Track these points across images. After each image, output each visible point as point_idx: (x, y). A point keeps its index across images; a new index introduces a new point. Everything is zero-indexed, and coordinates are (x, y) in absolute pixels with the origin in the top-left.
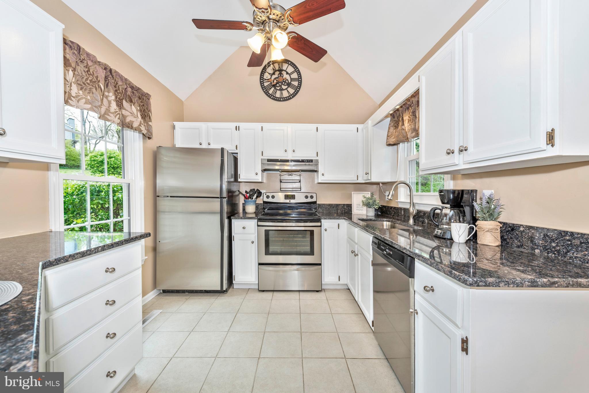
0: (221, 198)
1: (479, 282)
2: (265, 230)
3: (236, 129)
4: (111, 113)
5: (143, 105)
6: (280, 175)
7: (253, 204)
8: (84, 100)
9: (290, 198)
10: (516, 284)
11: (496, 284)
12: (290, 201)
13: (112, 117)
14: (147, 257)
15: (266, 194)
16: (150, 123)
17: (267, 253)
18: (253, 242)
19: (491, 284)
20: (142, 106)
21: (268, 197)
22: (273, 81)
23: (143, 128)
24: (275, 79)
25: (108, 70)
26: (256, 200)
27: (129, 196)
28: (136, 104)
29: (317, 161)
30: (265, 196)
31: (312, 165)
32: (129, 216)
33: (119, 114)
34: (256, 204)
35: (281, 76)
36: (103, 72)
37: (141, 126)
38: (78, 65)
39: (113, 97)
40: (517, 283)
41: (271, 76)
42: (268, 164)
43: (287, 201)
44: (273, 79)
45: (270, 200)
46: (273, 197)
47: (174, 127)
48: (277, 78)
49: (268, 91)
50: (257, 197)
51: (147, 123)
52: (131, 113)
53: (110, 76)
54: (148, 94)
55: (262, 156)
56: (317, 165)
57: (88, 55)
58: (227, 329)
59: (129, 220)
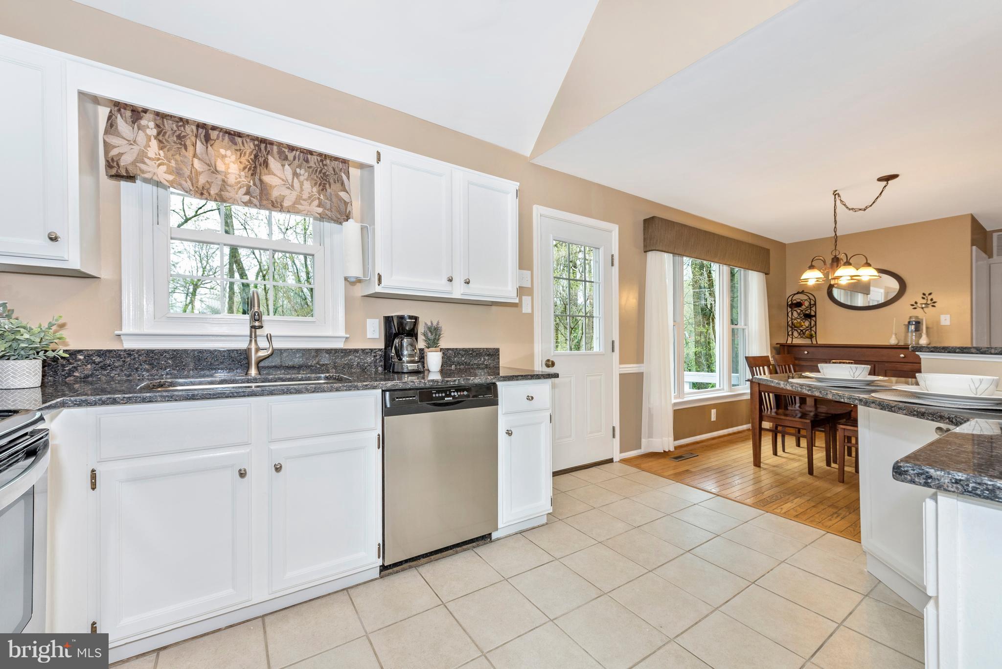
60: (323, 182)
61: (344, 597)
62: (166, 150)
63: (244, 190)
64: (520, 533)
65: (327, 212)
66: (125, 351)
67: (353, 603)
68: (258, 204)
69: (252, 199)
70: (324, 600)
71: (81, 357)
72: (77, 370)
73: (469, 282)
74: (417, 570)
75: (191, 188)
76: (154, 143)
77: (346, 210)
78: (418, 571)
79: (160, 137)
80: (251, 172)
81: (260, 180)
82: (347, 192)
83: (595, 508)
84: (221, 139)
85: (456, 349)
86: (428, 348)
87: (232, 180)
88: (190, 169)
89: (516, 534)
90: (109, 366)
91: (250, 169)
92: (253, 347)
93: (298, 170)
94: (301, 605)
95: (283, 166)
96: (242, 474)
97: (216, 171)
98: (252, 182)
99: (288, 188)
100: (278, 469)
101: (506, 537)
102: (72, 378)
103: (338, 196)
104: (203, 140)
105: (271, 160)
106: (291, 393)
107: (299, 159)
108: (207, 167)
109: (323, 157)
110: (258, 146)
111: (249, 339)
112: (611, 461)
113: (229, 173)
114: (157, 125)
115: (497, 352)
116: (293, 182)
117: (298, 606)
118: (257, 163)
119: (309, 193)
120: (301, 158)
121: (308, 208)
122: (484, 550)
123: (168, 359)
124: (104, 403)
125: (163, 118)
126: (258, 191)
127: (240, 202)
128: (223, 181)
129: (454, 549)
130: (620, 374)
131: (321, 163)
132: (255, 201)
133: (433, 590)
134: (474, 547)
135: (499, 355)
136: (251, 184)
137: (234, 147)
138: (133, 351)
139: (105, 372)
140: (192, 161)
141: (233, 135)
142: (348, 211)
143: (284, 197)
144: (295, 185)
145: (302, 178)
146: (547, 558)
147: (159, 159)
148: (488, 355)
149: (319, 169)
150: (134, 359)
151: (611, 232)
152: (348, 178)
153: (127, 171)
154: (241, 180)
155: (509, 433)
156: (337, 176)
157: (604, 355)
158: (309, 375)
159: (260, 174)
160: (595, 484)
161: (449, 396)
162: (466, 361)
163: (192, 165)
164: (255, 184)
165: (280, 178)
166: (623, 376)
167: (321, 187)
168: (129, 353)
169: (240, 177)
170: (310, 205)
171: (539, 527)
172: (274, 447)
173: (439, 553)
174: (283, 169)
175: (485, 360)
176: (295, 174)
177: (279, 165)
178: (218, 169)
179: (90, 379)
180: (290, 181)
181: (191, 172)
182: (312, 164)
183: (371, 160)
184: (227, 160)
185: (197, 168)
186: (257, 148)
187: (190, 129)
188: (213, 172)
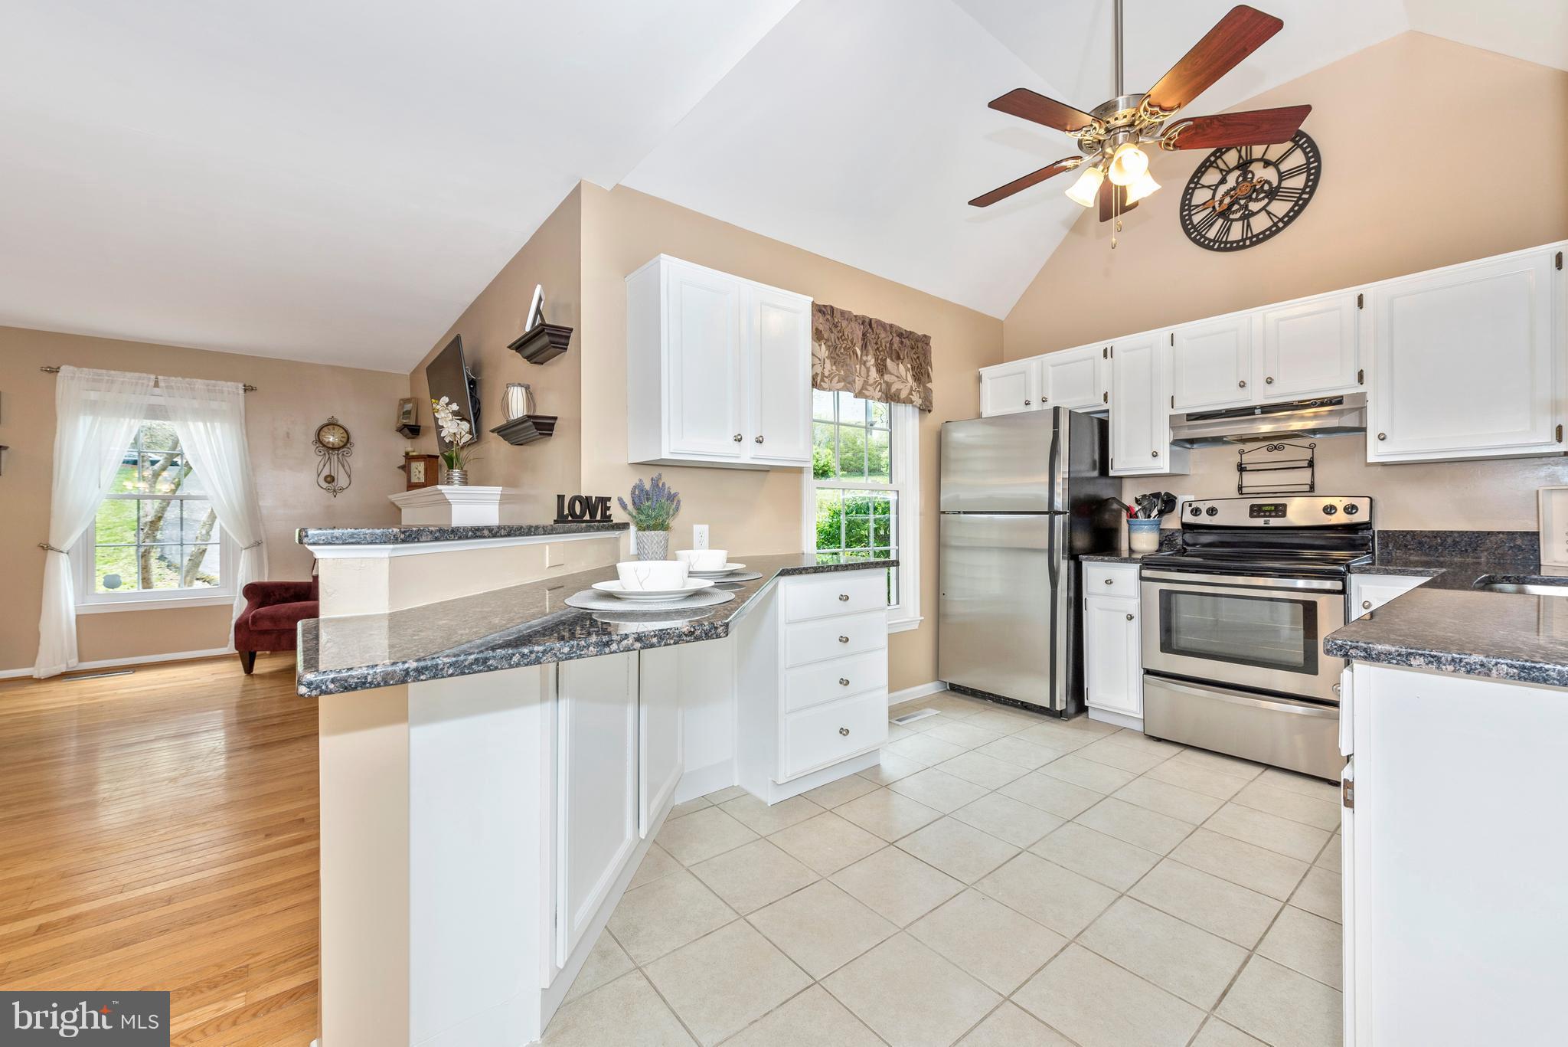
0: (1052, 512)
1: (1348, 647)
2: (1161, 591)
3: (1105, 356)
4: (870, 385)
5: (918, 357)
6: (1242, 453)
7: (1150, 530)
8: (837, 378)
9: (1267, 514)
10: (1465, 666)
11: (1399, 658)
12: (1266, 522)
13: (871, 391)
14: (923, 618)
15: (1190, 505)
16: (929, 385)
17: (1167, 646)
18: (1130, 618)
19: (1383, 656)
20: (916, 360)
21: (1196, 512)
22: (1221, 202)
23: (915, 398)
24: (1227, 193)
25: (867, 323)
26: (1160, 521)
27: (897, 513)
28: (906, 360)
29: (1361, 397)
30: (1188, 510)
31: (1341, 413)
32: (897, 544)
33: (880, 384)
34: (1162, 530)
35: (1245, 179)
36: (860, 329)
37: (912, 395)
38: (832, 332)
39: (873, 361)
40: (1467, 663)
41: (1215, 191)
42: (1190, 427)
43: (1259, 522)
44: (1218, 197)
45: (1204, 519)
46: (1212, 512)
47: (979, 379)
48: (1234, 189)
49: (1203, 233)
50: (1161, 513)
51: (925, 386)
52: (898, 377)
53: (870, 330)
54: (925, 336)
55: (1173, 407)
56: (1361, 410)
57: (843, 313)
58: (1033, 767)
59: (897, 551)
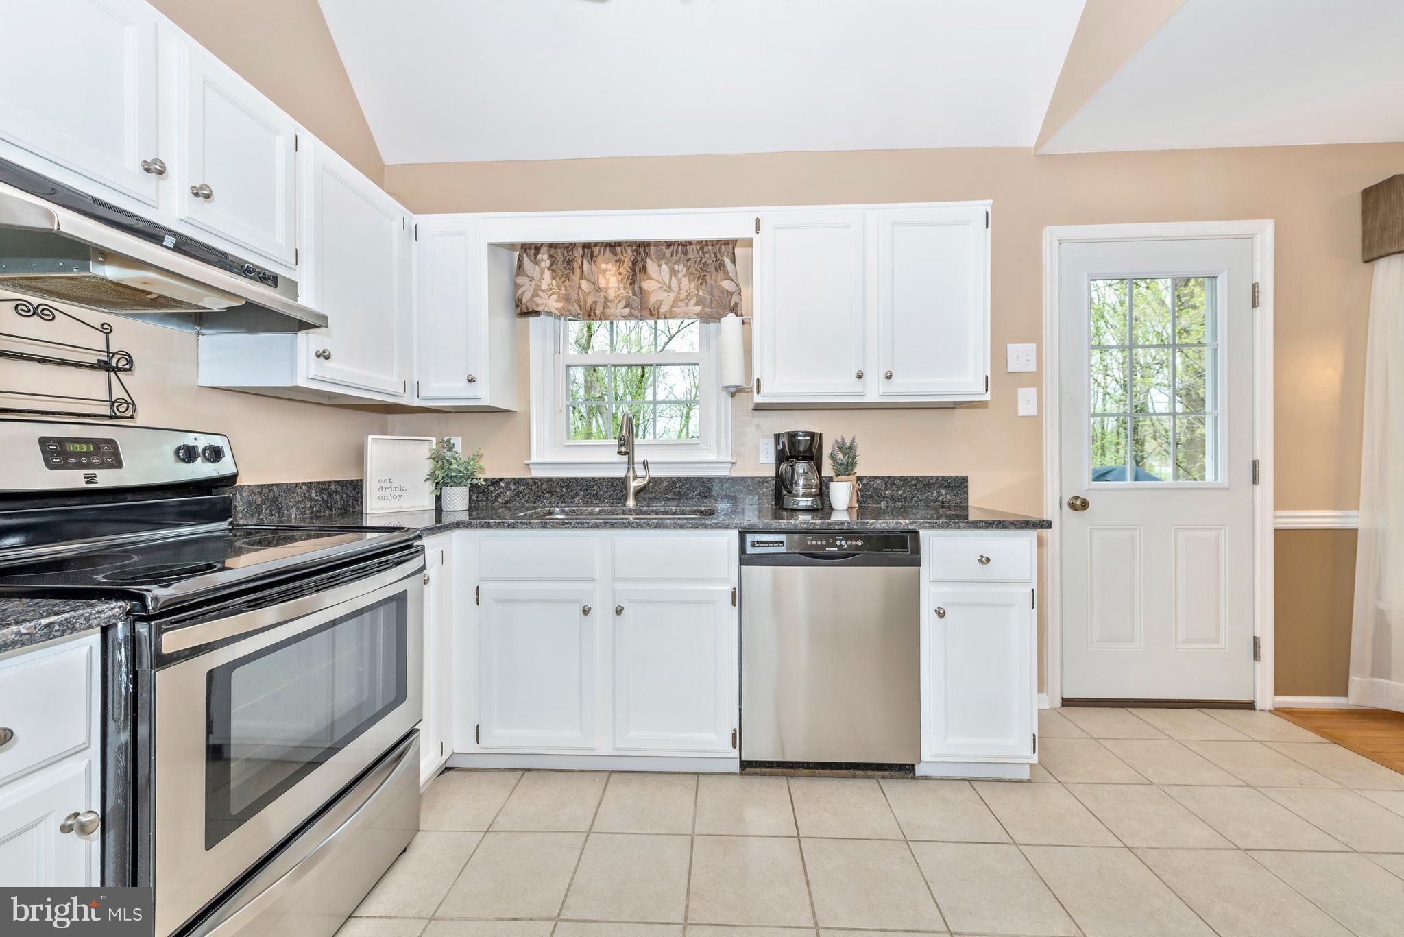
9: (83, 461)
43: (77, 480)
60: (702, 275)
61: (691, 781)
62: (558, 278)
63: (623, 303)
64: (969, 781)
65: (706, 309)
66: (532, 479)
67: (697, 792)
68: (639, 315)
69: (633, 310)
70: (670, 777)
71: (503, 485)
72: (500, 496)
73: (891, 376)
74: (788, 779)
75: (579, 312)
76: (548, 274)
77: (730, 302)
78: (788, 783)
79: (553, 268)
80: (629, 281)
81: (640, 288)
82: (732, 280)
83: (1152, 783)
84: (602, 253)
85: (889, 478)
86: (838, 475)
87: (611, 295)
88: (576, 291)
89: (962, 780)
90: (521, 493)
91: (628, 278)
92: (631, 474)
93: (676, 267)
94: (647, 775)
95: (660, 266)
96: (586, 612)
97: (599, 290)
98: (631, 292)
99: (665, 290)
100: (619, 612)
101: (941, 779)
102: (497, 504)
103: (720, 288)
104: (589, 258)
105: (649, 262)
106: (632, 528)
107: (677, 254)
108: (593, 287)
109: (703, 244)
110: (637, 250)
111: (627, 466)
112: (1249, 706)
113: (609, 288)
114: (551, 256)
115: (963, 483)
116: (670, 282)
117: (645, 774)
118: (637, 270)
119: (687, 291)
120: (680, 251)
121: (685, 309)
122: (896, 788)
123: (563, 487)
124: (482, 527)
125: (556, 248)
126: (638, 300)
127: (620, 317)
128: (605, 297)
129: (852, 771)
130: (1275, 530)
131: (700, 251)
132: (636, 312)
133: (794, 813)
134: (883, 777)
135: (966, 487)
136: (631, 294)
137: (614, 258)
138: (537, 479)
139: (518, 499)
140: (579, 283)
141: (612, 246)
142: (733, 303)
143: (661, 301)
144: (672, 285)
145: (680, 275)
146: (996, 834)
147: (551, 289)
148: (946, 487)
149: (698, 260)
150: (538, 487)
151: (1251, 237)
152: (733, 261)
153: (527, 308)
154: (620, 292)
155: (941, 614)
156: (719, 262)
157: (1227, 489)
158: (683, 508)
159: (640, 281)
160: (1177, 740)
161: (834, 545)
162: (905, 495)
163: (580, 287)
164: (634, 294)
165: (657, 281)
166: (1282, 536)
167: (700, 281)
168: (535, 481)
169: (619, 290)
170: (687, 305)
171: (1010, 781)
172: (618, 586)
173: (826, 769)
174: (660, 269)
175: (940, 494)
176: (673, 272)
177: (656, 266)
178: (601, 286)
179: (508, 505)
180: (667, 282)
181: (578, 295)
182: (691, 256)
183: (748, 232)
184: (608, 275)
185: (585, 289)
186: (635, 253)
187: (578, 253)
188: (597, 291)
